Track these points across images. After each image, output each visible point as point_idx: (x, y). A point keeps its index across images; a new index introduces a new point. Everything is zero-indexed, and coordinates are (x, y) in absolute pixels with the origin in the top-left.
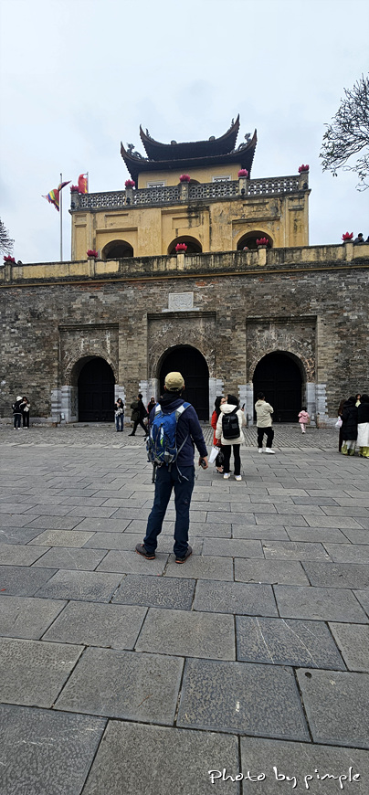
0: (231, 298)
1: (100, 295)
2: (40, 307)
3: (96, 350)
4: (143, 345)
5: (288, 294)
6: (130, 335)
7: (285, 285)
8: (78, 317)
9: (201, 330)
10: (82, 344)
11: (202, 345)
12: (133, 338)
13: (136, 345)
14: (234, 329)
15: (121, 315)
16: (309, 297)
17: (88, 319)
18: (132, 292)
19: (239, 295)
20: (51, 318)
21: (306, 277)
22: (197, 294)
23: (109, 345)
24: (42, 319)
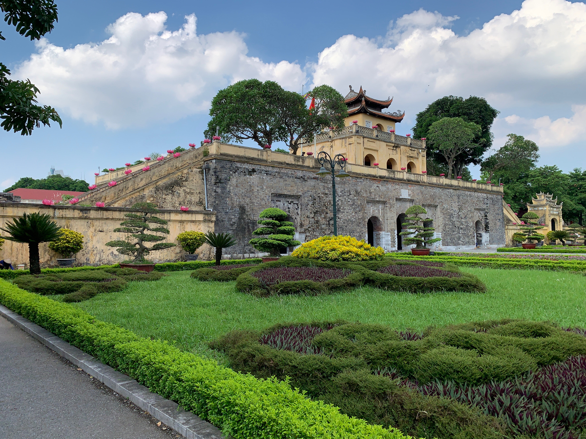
1: (380, 186)
2: (359, 189)
3: (376, 214)
5: (431, 195)
7: (431, 191)
8: (373, 196)
9: (408, 207)
10: (372, 210)
12: (391, 209)
13: (393, 213)
15: (387, 197)
16: (436, 197)
18: (391, 186)
19: (420, 193)
20: (363, 195)
22: (409, 191)
23: (381, 211)
24: (360, 195)
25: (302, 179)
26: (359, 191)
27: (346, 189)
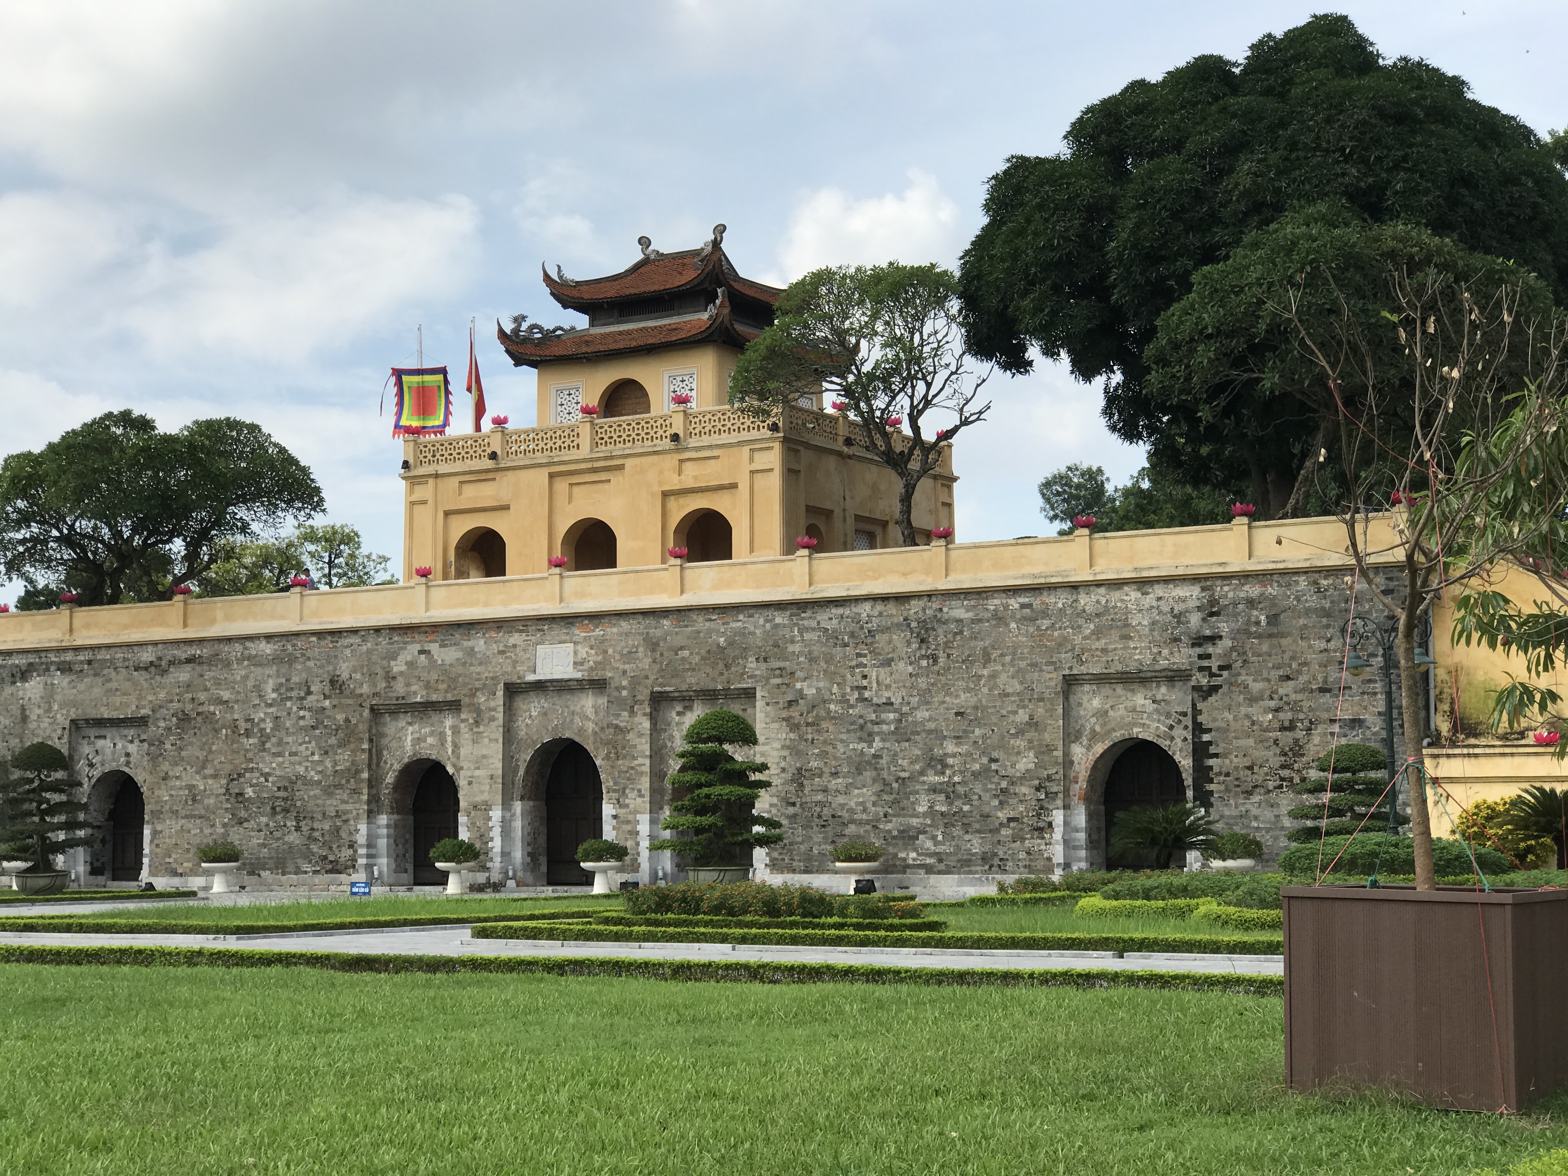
0: (630, 656)
1: (434, 647)
2: (344, 670)
3: (430, 749)
4: (497, 740)
5: (714, 648)
6: (477, 723)
7: (709, 632)
8: (399, 688)
9: (590, 711)
10: (409, 738)
11: (591, 739)
12: (482, 729)
13: (486, 741)
14: (632, 712)
15: (465, 684)
16: (745, 651)
17: (415, 693)
18: (482, 642)
19: (641, 649)
20: (358, 691)
21: (741, 617)
22: (579, 647)
23: (449, 739)
24: (347, 692)
25: (153, 669)
26: (345, 676)
27: (295, 679)
